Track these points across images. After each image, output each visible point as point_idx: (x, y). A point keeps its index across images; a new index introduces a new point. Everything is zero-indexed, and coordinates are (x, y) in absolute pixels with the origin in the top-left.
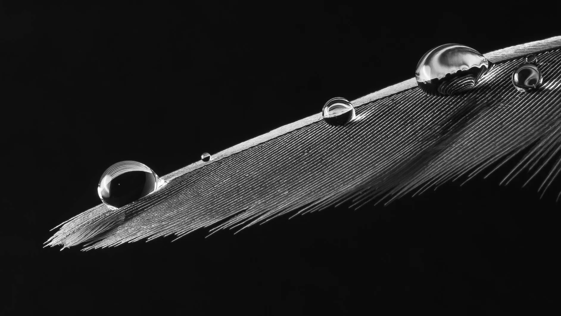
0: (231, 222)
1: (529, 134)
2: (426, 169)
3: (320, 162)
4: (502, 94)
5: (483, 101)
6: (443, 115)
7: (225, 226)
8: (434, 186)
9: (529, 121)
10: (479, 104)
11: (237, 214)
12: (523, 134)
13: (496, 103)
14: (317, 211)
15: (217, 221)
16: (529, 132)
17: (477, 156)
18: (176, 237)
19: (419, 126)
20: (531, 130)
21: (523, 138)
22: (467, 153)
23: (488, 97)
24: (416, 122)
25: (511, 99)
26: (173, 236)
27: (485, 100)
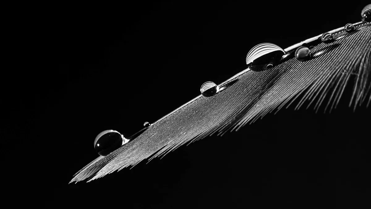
0: (159, 153)
1: (307, 82)
2: (255, 109)
3: (201, 115)
4: (292, 65)
5: (282, 70)
6: (262, 81)
7: (156, 156)
8: (261, 117)
9: (306, 75)
10: (280, 72)
11: (161, 149)
12: (304, 82)
13: (289, 70)
14: (201, 139)
15: (152, 154)
16: (307, 81)
17: (281, 98)
18: (132, 166)
19: (250, 88)
20: (308, 80)
21: (304, 84)
22: (276, 97)
23: (284, 68)
24: (248, 86)
25: (296, 67)
26: (130, 166)
27: (283, 69)
